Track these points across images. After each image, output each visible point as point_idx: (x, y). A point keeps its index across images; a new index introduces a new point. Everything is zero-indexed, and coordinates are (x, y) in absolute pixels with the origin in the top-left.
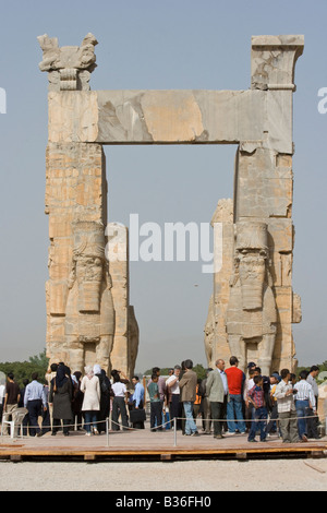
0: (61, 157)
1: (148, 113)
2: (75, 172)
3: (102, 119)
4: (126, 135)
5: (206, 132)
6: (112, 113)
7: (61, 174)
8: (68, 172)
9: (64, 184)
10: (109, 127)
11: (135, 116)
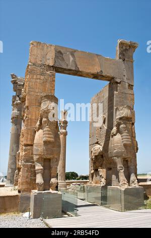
0: (35, 69)
1: (77, 59)
2: (42, 77)
3: (56, 57)
4: (67, 65)
5: (101, 71)
6: (61, 56)
7: (35, 77)
8: (38, 76)
9: (36, 82)
10: (59, 61)
11: (71, 59)
